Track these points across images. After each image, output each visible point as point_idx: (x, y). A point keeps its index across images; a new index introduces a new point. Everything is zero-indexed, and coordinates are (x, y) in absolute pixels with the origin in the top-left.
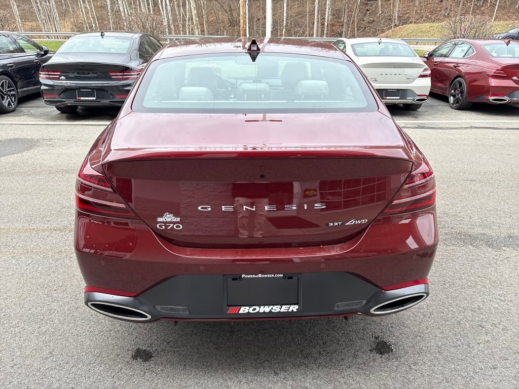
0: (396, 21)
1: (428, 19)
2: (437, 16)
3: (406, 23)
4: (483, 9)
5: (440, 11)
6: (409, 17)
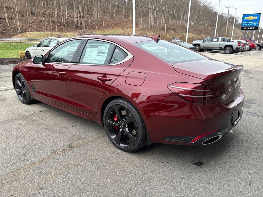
0: (20, 30)
1: (37, 30)
2: (40, 29)
3: (25, 32)
4: (61, 27)
5: (42, 26)
6: (26, 28)
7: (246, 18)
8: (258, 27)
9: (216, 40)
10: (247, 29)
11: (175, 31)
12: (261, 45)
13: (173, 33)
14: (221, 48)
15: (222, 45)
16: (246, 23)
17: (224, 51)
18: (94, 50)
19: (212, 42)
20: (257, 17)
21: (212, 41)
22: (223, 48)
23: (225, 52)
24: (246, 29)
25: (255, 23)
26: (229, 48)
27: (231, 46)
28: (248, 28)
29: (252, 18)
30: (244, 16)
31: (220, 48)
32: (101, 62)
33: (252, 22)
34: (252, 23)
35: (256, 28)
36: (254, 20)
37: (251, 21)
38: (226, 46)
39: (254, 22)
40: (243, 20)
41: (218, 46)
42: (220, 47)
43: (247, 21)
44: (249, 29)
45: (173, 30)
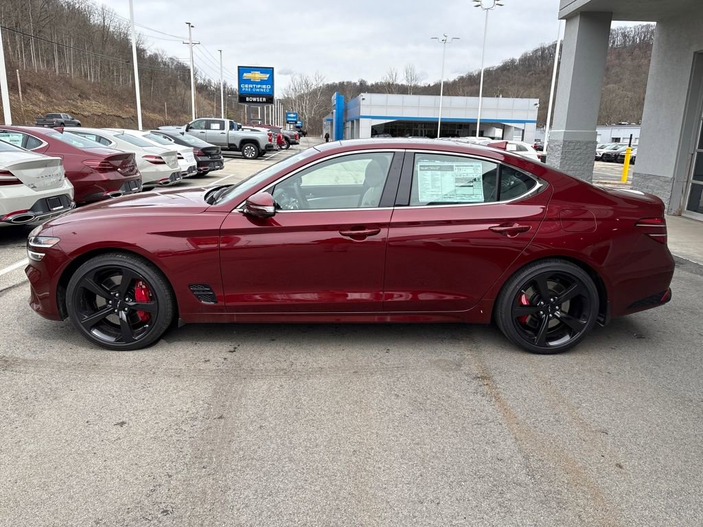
7: (246, 76)
8: (273, 97)
9: (217, 126)
10: (253, 102)
11: (47, 93)
12: (289, 137)
13: (41, 98)
14: (234, 145)
15: (235, 138)
16: (246, 86)
17: (240, 153)
18: (443, 175)
19: (208, 131)
20: (268, 76)
21: (208, 127)
22: (238, 145)
23: (243, 155)
24: (249, 102)
25: (265, 88)
26: (251, 146)
27: (254, 142)
28: (254, 99)
29: (258, 76)
30: (242, 70)
31: (230, 145)
32: (474, 197)
33: (259, 86)
34: (260, 88)
35: (270, 100)
36: (262, 82)
37: (257, 83)
38: (245, 142)
39: (264, 86)
40: (241, 81)
41: (225, 141)
42: (231, 142)
43: (248, 81)
44: (256, 102)
45: (41, 90)
